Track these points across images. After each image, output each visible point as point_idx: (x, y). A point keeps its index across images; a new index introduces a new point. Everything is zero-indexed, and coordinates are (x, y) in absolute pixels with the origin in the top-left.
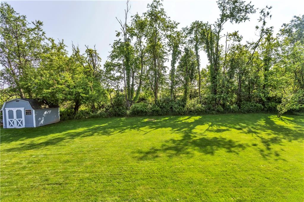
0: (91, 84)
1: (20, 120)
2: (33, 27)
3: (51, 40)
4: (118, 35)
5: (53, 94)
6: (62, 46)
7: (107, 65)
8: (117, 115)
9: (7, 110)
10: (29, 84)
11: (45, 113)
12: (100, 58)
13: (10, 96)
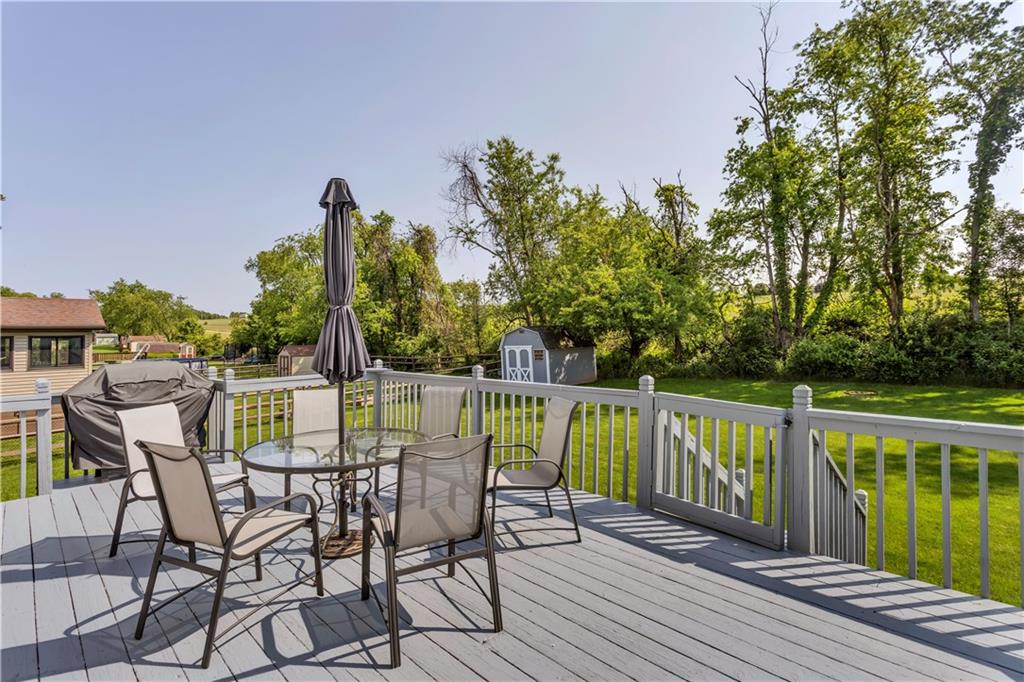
0: (658, 288)
1: (525, 371)
2: (543, 169)
3: (575, 192)
4: (743, 128)
5: (578, 316)
6: (596, 198)
7: (716, 223)
8: (742, 372)
9: (508, 349)
10: (539, 297)
11: (567, 357)
12: (694, 206)
13: (511, 321)
